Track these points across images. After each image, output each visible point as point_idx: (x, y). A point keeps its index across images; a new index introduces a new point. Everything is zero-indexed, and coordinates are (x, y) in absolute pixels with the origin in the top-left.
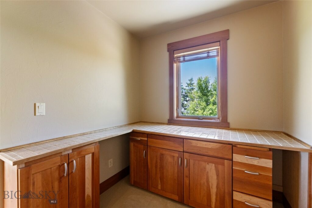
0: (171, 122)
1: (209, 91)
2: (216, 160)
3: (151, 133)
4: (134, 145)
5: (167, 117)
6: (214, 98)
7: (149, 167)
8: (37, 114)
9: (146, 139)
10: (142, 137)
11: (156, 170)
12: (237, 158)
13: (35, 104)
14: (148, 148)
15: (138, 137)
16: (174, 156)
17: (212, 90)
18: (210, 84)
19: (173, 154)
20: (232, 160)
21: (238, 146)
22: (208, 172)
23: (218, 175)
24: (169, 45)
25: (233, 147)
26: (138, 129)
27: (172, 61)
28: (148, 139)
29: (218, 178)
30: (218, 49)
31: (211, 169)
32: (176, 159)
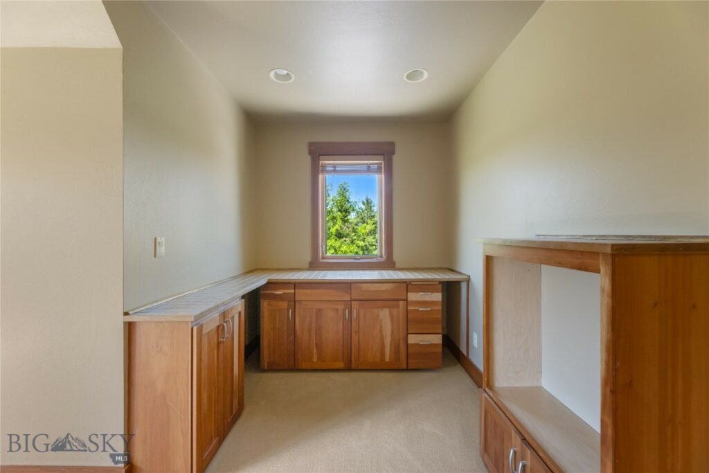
0: (314, 265)
1: (329, 212)
2: (391, 303)
3: (300, 281)
4: (269, 304)
5: (308, 258)
6: (337, 227)
7: (298, 332)
8: (158, 255)
9: (292, 291)
10: (284, 289)
11: (310, 335)
12: (412, 297)
13: (155, 239)
14: (297, 306)
15: (277, 290)
16: (337, 310)
17: (335, 210)
18: (331, 198)
19: (336, 307)
20: (406, 300)
21: (413, 283)
22: (381, 321)
23: (392, 321)
24: (311, 144)
25: (408, 285)
26: (276, 278)
27: (316, 170)
28: (296, 290)
29: (392, 326)
30: (381, 164)
31: (385, 314)
32: (340, 313)
